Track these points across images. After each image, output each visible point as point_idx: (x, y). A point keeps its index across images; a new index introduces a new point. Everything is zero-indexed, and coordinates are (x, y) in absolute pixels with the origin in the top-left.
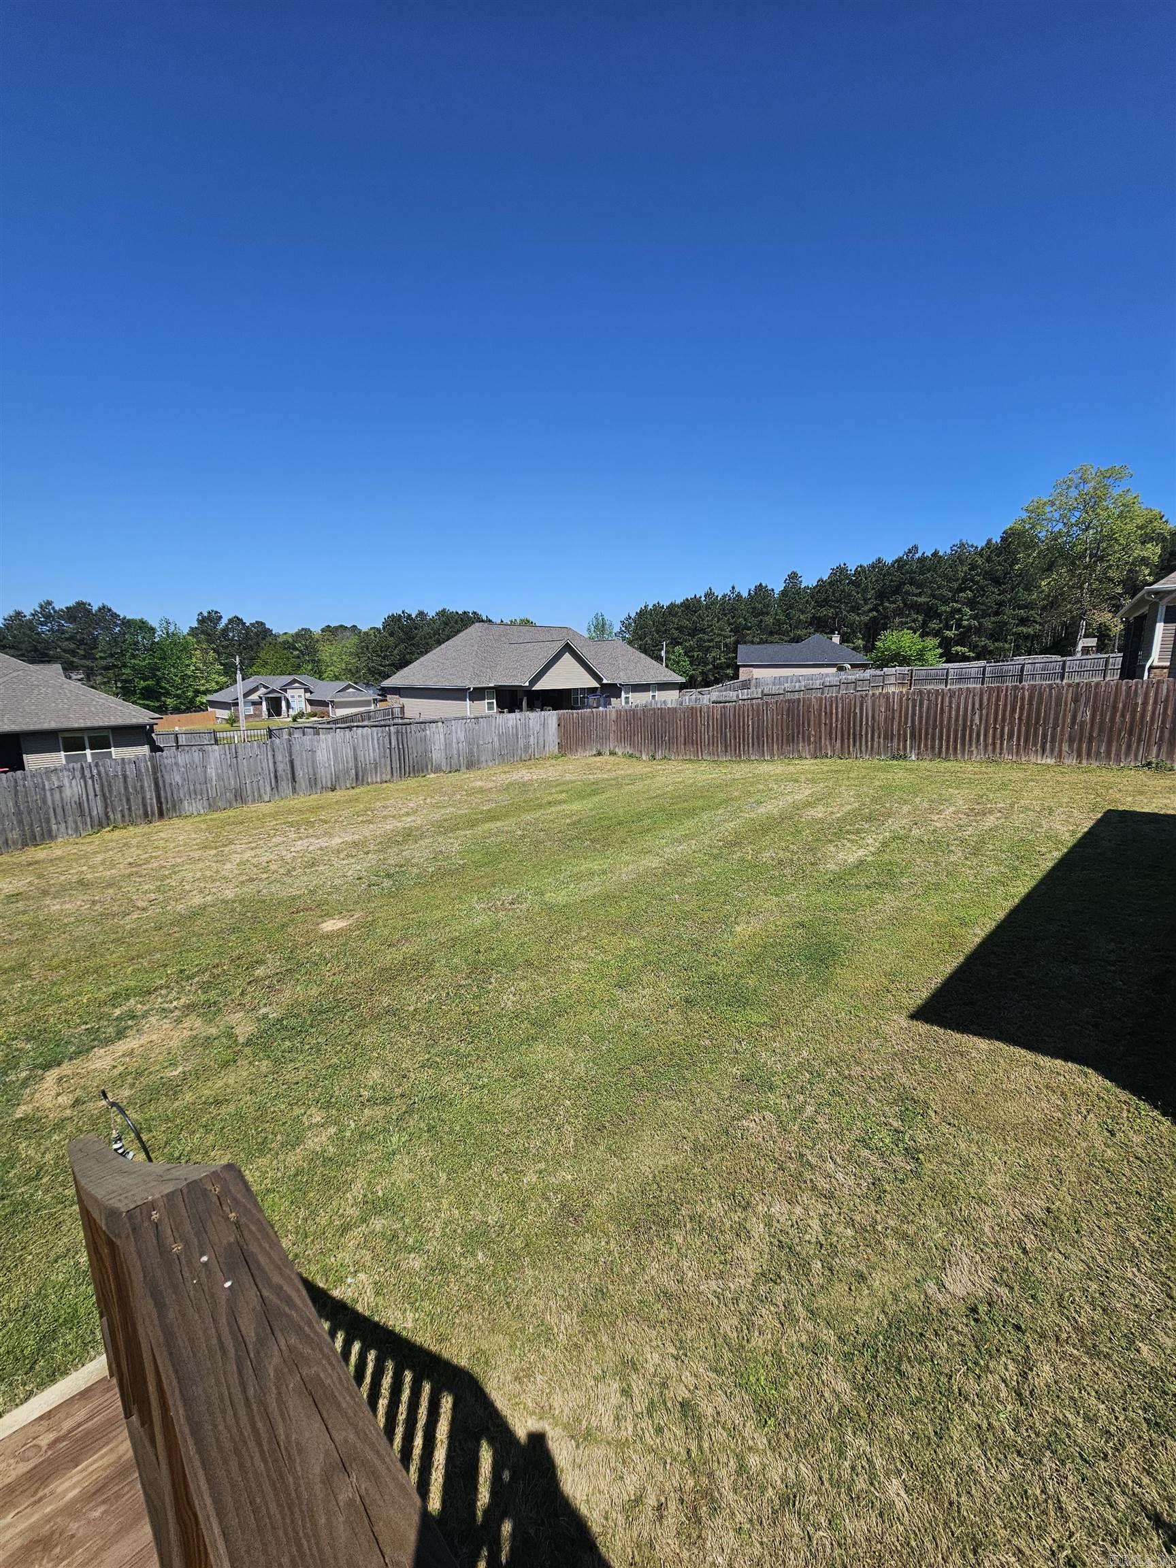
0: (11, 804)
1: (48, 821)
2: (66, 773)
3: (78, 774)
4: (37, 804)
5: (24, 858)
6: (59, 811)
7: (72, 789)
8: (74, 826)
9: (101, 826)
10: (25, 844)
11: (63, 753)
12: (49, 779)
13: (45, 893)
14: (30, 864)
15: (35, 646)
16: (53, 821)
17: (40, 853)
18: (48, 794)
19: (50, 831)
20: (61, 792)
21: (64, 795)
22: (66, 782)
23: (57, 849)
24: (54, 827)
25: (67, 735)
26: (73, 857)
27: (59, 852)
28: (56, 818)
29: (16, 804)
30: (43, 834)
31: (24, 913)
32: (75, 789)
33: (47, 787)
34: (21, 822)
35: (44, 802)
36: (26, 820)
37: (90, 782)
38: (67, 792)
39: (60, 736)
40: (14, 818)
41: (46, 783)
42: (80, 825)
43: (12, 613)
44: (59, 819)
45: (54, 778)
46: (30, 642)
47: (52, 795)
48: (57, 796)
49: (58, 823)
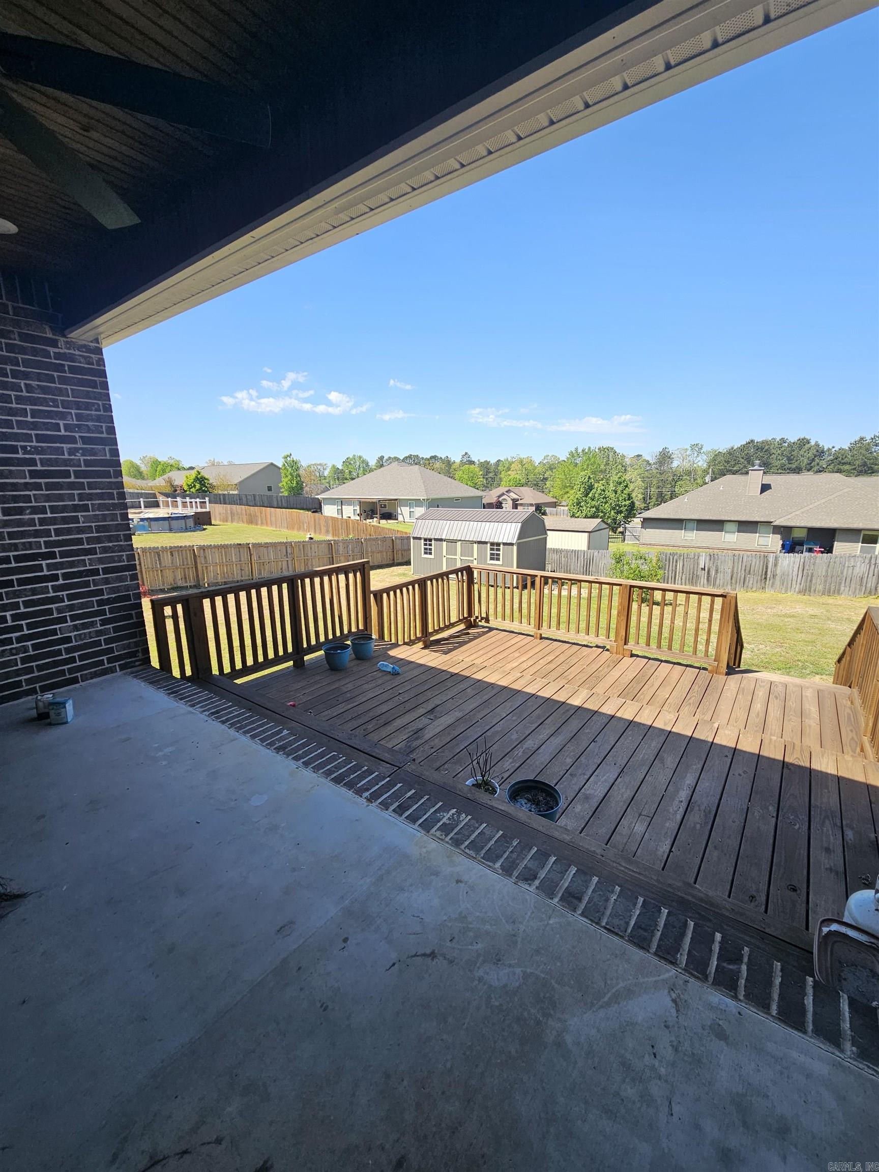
0: (824, 571)
1: (840, 584)
2: (860, 559)
3: (867, 561)
4: (838, 574)
5: (821, 600)
6: (848, 580)
7: (861, 569)
8: (853, 590)
9: (870, 593)
10: (823, 594)
11: (860, 544)
12: (849, 560)
13: (829, 619)
14: (823, 604)
15: (865, 462)
16: (843, 585)
17: (830, 600)
18: (846, 569)
19: (839, 590)
20: (853, 569)
21: (854, 571)
22: (858, 564)
23: (840, 600)
24: (842, 588)
25: (867, 533)
26: (847, 606)
27: (840, 602)
28: (845, 583)
29: (827, 571)
30: (834, 591)
31: (817, 624)
32: (862, 569)
33: (846, 565)
34: (826, 581)
35: (842, 573)
36: (829, 579)
37: (873, 567)
38: (857, 570)
39: (863, 533)
40: (823, 578)
41: (847, 563)
42: (857, 591)
43: (857, 439)
44: (847, 584)
45: (852, 560)
46: (862, 459)
47: (848, 570)
48: (850, 571)
49: (845, 586)
